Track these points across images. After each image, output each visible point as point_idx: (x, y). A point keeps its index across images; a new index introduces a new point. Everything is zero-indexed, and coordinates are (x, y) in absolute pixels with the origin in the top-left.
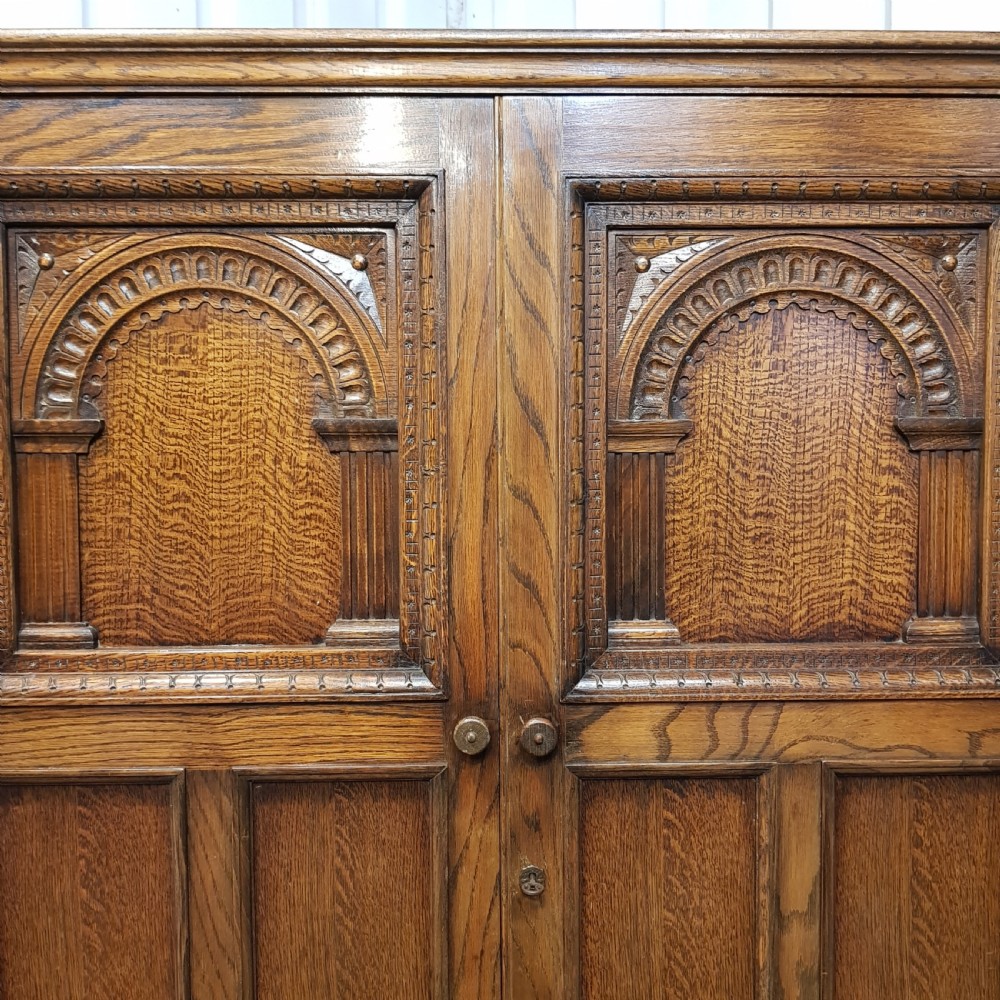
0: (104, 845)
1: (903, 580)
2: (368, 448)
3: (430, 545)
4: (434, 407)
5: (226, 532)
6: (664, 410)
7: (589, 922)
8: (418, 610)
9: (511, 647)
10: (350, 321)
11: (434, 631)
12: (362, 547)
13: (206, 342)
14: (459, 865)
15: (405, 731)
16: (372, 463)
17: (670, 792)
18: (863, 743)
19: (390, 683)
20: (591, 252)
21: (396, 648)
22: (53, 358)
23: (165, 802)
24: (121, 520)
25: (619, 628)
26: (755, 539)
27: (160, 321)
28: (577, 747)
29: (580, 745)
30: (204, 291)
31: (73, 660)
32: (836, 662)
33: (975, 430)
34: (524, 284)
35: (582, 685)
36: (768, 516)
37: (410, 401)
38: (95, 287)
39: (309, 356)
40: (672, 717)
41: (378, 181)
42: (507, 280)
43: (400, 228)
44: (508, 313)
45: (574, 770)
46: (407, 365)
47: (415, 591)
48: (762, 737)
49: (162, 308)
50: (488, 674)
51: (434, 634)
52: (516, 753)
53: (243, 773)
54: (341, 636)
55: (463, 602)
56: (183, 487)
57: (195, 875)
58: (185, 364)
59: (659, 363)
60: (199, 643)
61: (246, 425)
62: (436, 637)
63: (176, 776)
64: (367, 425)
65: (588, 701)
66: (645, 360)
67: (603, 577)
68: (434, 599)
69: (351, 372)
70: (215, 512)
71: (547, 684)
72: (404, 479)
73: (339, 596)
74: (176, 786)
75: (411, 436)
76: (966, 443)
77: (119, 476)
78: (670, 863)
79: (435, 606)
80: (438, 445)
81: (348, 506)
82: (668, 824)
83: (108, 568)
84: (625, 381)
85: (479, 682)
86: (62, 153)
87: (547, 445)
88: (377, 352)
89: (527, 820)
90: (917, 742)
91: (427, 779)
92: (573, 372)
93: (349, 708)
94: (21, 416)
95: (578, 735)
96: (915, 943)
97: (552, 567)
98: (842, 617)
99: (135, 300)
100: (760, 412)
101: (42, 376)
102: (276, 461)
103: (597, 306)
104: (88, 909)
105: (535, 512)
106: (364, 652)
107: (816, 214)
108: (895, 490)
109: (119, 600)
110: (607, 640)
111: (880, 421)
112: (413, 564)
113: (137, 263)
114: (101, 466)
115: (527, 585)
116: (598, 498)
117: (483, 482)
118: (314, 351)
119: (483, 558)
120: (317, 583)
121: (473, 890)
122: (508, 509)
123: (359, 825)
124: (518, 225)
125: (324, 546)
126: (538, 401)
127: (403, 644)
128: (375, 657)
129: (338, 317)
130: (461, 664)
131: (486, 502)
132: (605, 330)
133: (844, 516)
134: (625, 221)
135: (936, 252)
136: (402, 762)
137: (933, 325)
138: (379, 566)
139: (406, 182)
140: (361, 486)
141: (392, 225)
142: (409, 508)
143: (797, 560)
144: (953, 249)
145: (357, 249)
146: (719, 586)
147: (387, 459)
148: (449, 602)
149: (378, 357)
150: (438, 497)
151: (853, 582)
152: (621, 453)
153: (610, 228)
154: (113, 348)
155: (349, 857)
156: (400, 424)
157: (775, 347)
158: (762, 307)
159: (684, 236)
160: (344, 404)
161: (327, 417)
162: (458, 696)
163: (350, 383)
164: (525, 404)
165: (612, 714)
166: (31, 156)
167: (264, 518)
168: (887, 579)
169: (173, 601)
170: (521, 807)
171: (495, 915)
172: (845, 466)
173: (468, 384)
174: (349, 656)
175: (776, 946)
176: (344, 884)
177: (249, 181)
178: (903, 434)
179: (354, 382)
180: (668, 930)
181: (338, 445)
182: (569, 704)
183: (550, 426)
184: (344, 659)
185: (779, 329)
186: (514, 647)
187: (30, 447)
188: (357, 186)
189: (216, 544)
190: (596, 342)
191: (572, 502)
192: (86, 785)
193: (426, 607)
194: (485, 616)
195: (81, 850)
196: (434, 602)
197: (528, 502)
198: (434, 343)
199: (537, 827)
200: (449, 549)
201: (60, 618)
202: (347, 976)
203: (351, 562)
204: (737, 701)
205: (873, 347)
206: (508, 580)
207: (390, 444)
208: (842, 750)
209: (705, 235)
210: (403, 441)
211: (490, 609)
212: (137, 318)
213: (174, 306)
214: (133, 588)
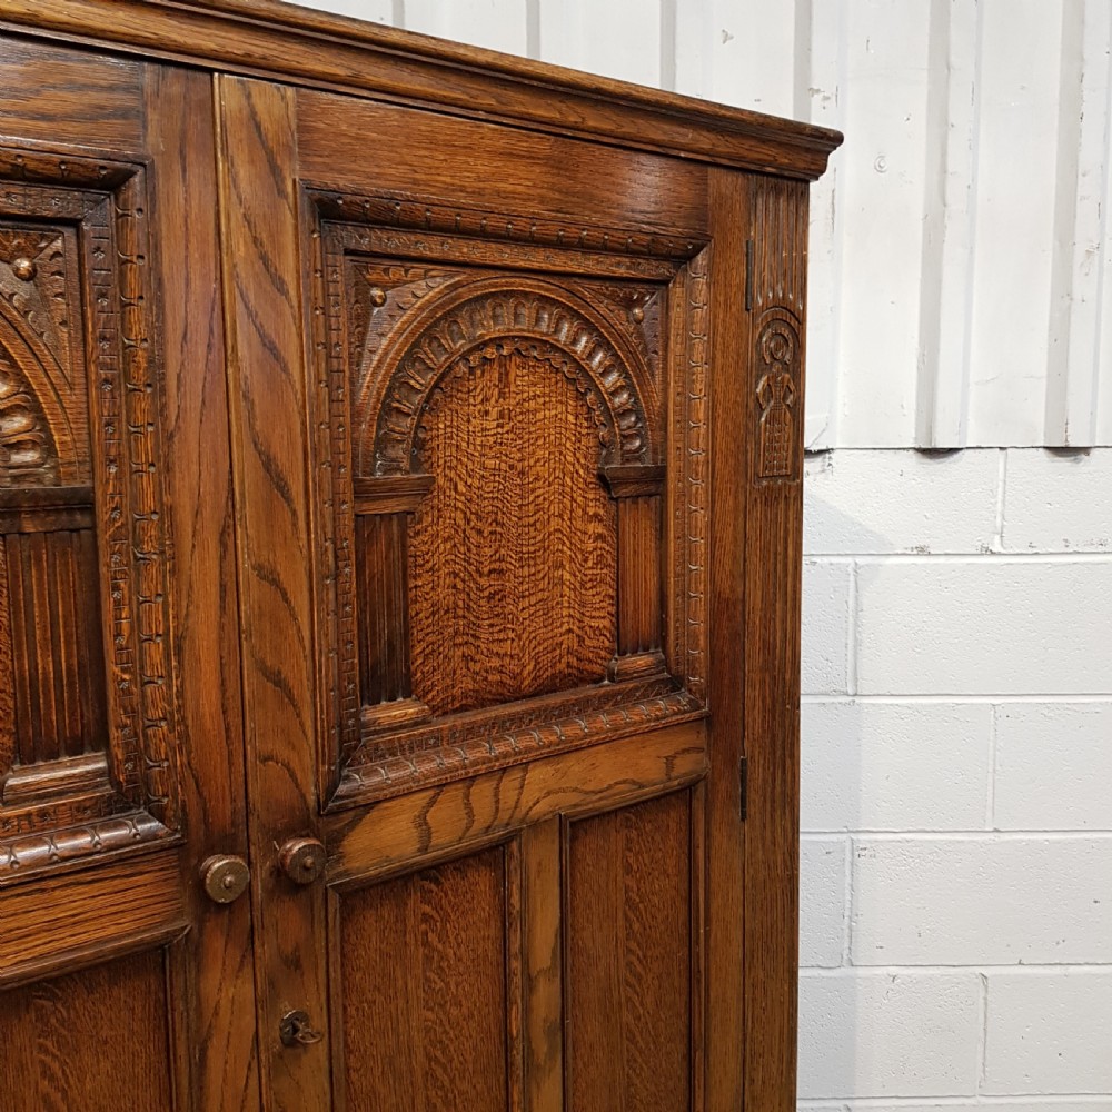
1: (606, 623)
2: (48, 528)
3: (156, 651)
4: (152, 469)
6: (405, 464)
7: (351, 1052)
8: (136, 734)
9: (261, 762)
11: (167, 760)
12: (45, 664)
14: (209, 1037)
15: (130, 895)
16: (54, 547)
17: (427, 884)
19: (107, 837)
20: (330, 278)
21: (108, 790)
25: (371, 716)
26: (490, 598)
28: (338, 861)
29: (341, 858)
32: (565, 713)
33: (658, 476)
34: (260, 313)
35: (342, 789)
36: (501, 572)
37: (112, 462)
40: (432, 802)
41: (63, 162)
42: (240, 307)
43: (86, 227)
44: (242, 350)
45: (337, 888)
46: (106, 413)
47: (131, 711)
48: (512, 803)
50: (233, 800)
51: (166, 764)
52: (271, 886)
54: (25, 789)
55: (199, 715)
59: (398, 411)
62: (168, 767)
64: (48, 495)
65: (352, 806)
66: (387, 410)
67: (356, 661)
68: (165, 719)
69: (17, 423)
71: (303, 796)
72: (109, 566)
73: (11, 734)
75: (115, 509)
76: (652, 488)
78: (428, 959)
79: (165, 728)
80: (161, 520)
81: (22, 607)
82: (426, 918)
84: (366, 430)
85: (223, 809)
87: (294, 513)
88: (58, 395)
89: (285, 960)
90: (630, 776)
91: (164, 949)
92: (322, 424)
93: (53, 883)
95: (338, 847)
96: (629, 964)
97: (305, 657)
98: (561, 666)
100: (490, 463)
103: (337, 344)
105: (284, 594)
106: (64, 804)
108: (600, 537)
110: (360, 725)
111: (587, 469)
112: (126, 677)
115: (277, 684)
116: (347, 570)
117: (217, 562)
119: (221, 658)
121: (226, 1063)
122: (253, 593)
123: (70, 1031)
124: (250, 240)
126: (283, 459)
127: (115, 783)
128: (80, 808)
130: (200, 794)
131: (223, 587)
132: (347, 373)
133: (562, 566)
134: (365, 245)
135: (629, 304)
136: (129, 935)
137: (628, 377)
138: (71, 684)
139: (103, 168)
140: (40, 580)
141: (74, 223)
142: (118, 603)
143: (526, 614)
144: (640, 303)
145: (21, 252)
146: (459, 653)
147: (75, 540)
149: (61, 402)
150: (164, 587)
151: (570, 631)
152: (363, 516)
153: (348, 252)
155: (60, 1074)
156: (99, 493)
157: (502, 395)
158: (490, 352)
159: (419, 269)
160: (10, 468)
162: (199, 834)
163: (19, 438)
164: (268, 463)
165: (374, 814)
168: (594, 623)
170: (279, 948)
171: (254, 1082)
172: (560, 516)
173: (193, 437)
174: (43, 814)
175: (527, 1011)
178: (604, 482)
179: (26, 437)
180: (428, 1030)
181: (4, 524)
182: (330, 814)
183: (297, 489)
184: (35, 819)
185: (504, 376)
186: (265, 760)
188: (31, 165)
190: (339, 387)
191: (327, 578)
193: (150, 731)
194: (227, 730)
196: (163, 724)
197: (276, 583)
198: (149, 385)
199: (299, 965)
200: (179, 650)
204: (490, 773)
205: (581, 396)
206: (252, 680)
207: (81, 519)
208: (574, 798)
209: (438, 270)
210: (103, 514)
211: (235, 721)
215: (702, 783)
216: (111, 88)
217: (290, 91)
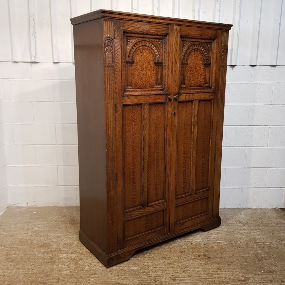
0: (135, 112)
1: (204, 80)
2: (159, 65)
3: (167, 76)
4: (167, 60)
6: (186, 61)
7: (179, 118)
8: (165, 84)
11: (167, 86)
13: (144, 52)
14: (168, 112)
15: (164, 98)
16: (159, 67)
17: (186, 104)
18: (201, 97)
20: (181, 43)
22: (130, 53)
23: (141, 107)
24: (135, 73)
26: (192, 76)
29: (179, 99)
30: (144, 46)
31: (132, 90)
32: (199, 89)
34: (176, 47)
35: (179, 92)
36: (193, 73)
37: (164, 60)
38: (134, 45)
40: (186, 95)
42: (174, 46)
44: (174, 50)
45: (178, 101)
47: (165, 82)
48: (194, 97)
49: (140, 48)
54: (156, 87)
55: (169, 83)
56: (141, 69)
58: (142, 54)
59: (185, 56)
60: (142, 88)
61: (147, 62)
63: (143, 103)
64: (160, 62)
65: (180, 94)
67: (181, 80)
68: (167, 83)
69: (158, 56)
70: (144, 73)
71: (176, 92)
72: (163, 69)
73: (156, 83)
74: (143, 105)
76: (209, 65)
77: (135, 68)
78: (185, 111)
80: (168, 65)
81: (157, 72)
82: (185, 107)
83: (134, 79)
84: (183, 58)
85: (170, 92)
86: (133, 28)
87: (177, 65)
88: (161, 54)
89: (174, 107)
90: (205, 97)
91: (165, 103)
92: (180, 57)
93: (158, 95)
94: (127, 60)
95: (179, 97)
96: (204, 118)
97: (177, 79)
98: (199, 84)
99: (138, 46)
100: (193, 62)
101: (129, 55)
102: (150, 66)
104: (133, 120)
105: (176, 73)
107: (199, 40)
108: (203, 71)
110: (181, 86)
111: (202, 63)
112: (164, 79)
113: (138, 42)
114: (133, 66)
115: (175, 81)
116: (181, 71)
117: (171, 69)
118: (155, 53)
119: (171, 78)
120: (154, 81)
121: (169, 115)
122: (173, 72)
123: (159, 109)
124: (175, 40)
125: (154, 77)
126: (176, 60)
127: (162, 88)
128: (160, 89)
129: (157, 49)
131: (171, 71)
132: (182, 52)
133: (199, 73)
135: (208, 45)
136: (163, 101)
137: (207, 53)
138: (160, 79)
139: (166, 34)
140: (158, 70)
141: (163, 39)
142: (164, 72)
143: (195, 78)
145: (159, 41)
146: (189, 81)
147: (161, 66)
151: (200, 81)
152: (182, 66)
153: (183, 41)
154: (135, 52)
155: (158, 112)
156: (163, 62)
157: (195, 55)
158: (194, 50)
159: (188, 42)
160: (157, 60)
161: (155, 61)
165: (182, 95)
166: (130, 28)
167: (149, 73)
168: (202, 80)
169: (140, 83)
170: (174, 105)
171: (171, 117)
172: (199, 68)
173: (170, 58)
174: (158, 89)
175: (194, 119)
176: (157, 116)
178: (204, 64)
180: (185, 118)
181: (156, 65)
182: (178, 94)
183: (177, 63)
185: (195, 53)
186: (174, 88)
187: (127, 64)
189: (144, 76)
191: (179, 71)
192: (133, 105)
194: (171, 84)
195: (132, 113)
197: (175, 71)
201: (129, 85)
202: (157, 126)
203: (157, 78)
204: (192, 93)
205: (202, 55)
206: (173, 80)
208: (200, 98)
209: (190, 42)
210: (163, 64)
212: (138, 49)
213: (141, 47)
214: (136, 82)
215: (213, 100)
216: (166, 27)
217: (179, 26)
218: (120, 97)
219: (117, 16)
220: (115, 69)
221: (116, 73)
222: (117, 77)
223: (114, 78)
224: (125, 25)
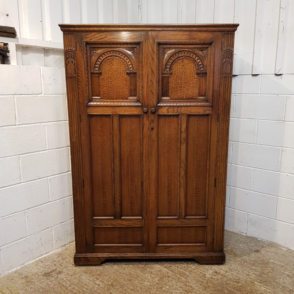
0: (103, 123)
1: (197, 92)
2: (133, 75)
3: (140, 87)
4: (141, 70)
5: (116, 86)
6: (169, 71)
7: (159, 133)
8: (139, 95)
10: (131, 59)
11: (141, 98)
12: (132, 88)
13: (114, 62)
14: (144, 126)
15: (137, 110)
16: (134, 77)
17: (169, 118)
18: (191, 111)
19: (136, 104)
20: (160, 51)
22: (96, 64)
23: (110, 118)
24: (104, 84)
25: (163, 98)
26: (179, 87)
27: (108, 60)
29: (158, 112)
30: (113, 56)
31: (99, 101)
32: (188, 102)
33: (206, 73)
34: (152, 55)
35: (158, 105)
36: (181, 84)
37: (138, 70)
38: (101, 55)
39: (126, 64)
40: (169, 108)
41: (135, 42)
42: (150, 55)
44: (150, 59)
45: (157, 115)
46: (138, 65)
47: (139, 93)
48: (179, 111)
49: (108, 58)
52: (151, 112)
53: (119, 114)
54: (130, 99)
55: (144, 94)
56: (111, 80)
57: (113, 126)
58: (111, 65)
59: (168, 65)
60: (113, 99)
61: (118, 73)
63: (111, 115)
64: (133, 73)
66: (166, 65)
67: (161, 92)
69: (131, 66)
70: (115, 83)
71: (154, 104)
72: (137, 79)
73: (129, 94)
74: (111, 116)
76: (205, 75)
77: (103, 79)
78: (168, 126)
80: (141, 75)
81: (131, 83)
82: (168, 121)
83: (102, 90)
84: (164, 67)
85: (146, 104)
86: (97, 39)
87: (154, 75)
88: (134, 63)
89: (152, 121)
90: (198, 111)
91: (140, 116)
92: (158, 66)
93: (131, 107)
94: (92, 71)
95: (158, 110)
96: (197, 136)
97: (155, 90)
98: (190, 97)
99: (105, 57)
100: (180, 71)
101: (94, 66)
102: (122, 77)
103: (161, 58)
104: (101, 131)
107: (187, 46)
108: (196, 81)
109: (104, 94)
110: (162, 99)
111: (195, 72)
112: (138, 90)
113: (106, 52)
114: (101, 77)
115: (152, 92)
116: (160, 82)
117: (147, 80)
118: (126, 63)
119: (147, 89)
120: (127, 92)
121: (145, 129)
122: (150, 83)
123: (132, 121)
124: (151, 48)
125: (128, 88)
126: (153, 70)
127: (137, 100)
128: (134, 101)
129: (129, 59)
130: (144, 102)
131: (147, 82)
132: (161, 61)
133: (190, 84)
134: (164, 47)
135: (202, 51)
136: (137, 113)
137: (201, 60)
138: (134, 90)
139: (138, 42)
140: (132, 80)
141: (136, 48)
142: (138, 83)
143: (185, 90)
144: (204, 50)
145: (132, 51)
146: (175, 93)
148: (143, 94)
150: (141, 81)
151: (191, 92)
152: (163, 76)
153: (162, 48)
154: (103, 63)
155: (131, 125)
156: (137, 72)
157: (182, 63)
158: (181, 58)
159: (171, 49)
160: (130, 70)
161: (128, 71)
162: (144, 106)
165: (162, 108)
166: (93, 39)
167: (120, 84)
168: (195, 92)
169: (110, 94)
170: (151, 119)
171: (148, 131)
172: (190, 78)
173: (145, 67)
174: (131, 101)
175: (181, 135)
176: (131, 128)
177: (119, 42)
178: (198, 74)
180: (168, 134)
181: (129, 75)
182: (157, 107)
183: (155, 73)
185: (183, 61)
186: (151, 100)
187: (93, 75)
189: (115, 87)
191: (157, 82)
192: (101, 116)
195: (100, 124)
196: (141, 94)
197: (152, 82)
198: (141, 62)
199: (153, 121)
200: (143, 88)
201: (97, 96)
202: (131, 139)
203: (131, 90)
204: (177, 107)
205: (194, 63)
206: (150, 92)
207: (136, 75)
208: (189, 112)
209: (174, 49)
210: (137, 75)
211: (148, 95)
212: (105, 59)
213: (110, 58)
214: (105, 93)
215: (210, 115)
216: (139, 35)
217: (156, 32)
218: (84, 107)
219: (77, 29)
220: (78, 80)
221: (79, 83)
222: (80, 88)
223: (77, 88)
224: (88, 36)
